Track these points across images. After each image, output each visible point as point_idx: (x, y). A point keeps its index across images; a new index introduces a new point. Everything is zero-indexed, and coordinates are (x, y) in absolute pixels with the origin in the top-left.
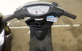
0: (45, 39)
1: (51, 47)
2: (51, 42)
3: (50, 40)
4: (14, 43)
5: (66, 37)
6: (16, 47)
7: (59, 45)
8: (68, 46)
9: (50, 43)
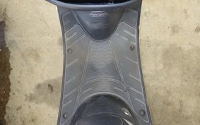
0: (116, 34)
1: (137, 63)
2: (135, 44)
3: (135, 36)
4: (13, 41)
5: (187, 17)
6: (23, 55)
7: (158, 45)
8: (186, 47)
9: (132, 48)
